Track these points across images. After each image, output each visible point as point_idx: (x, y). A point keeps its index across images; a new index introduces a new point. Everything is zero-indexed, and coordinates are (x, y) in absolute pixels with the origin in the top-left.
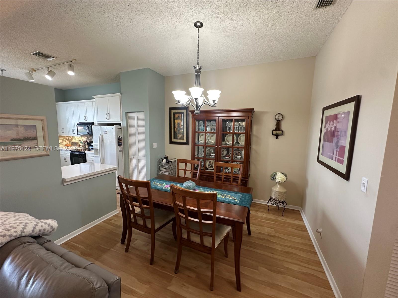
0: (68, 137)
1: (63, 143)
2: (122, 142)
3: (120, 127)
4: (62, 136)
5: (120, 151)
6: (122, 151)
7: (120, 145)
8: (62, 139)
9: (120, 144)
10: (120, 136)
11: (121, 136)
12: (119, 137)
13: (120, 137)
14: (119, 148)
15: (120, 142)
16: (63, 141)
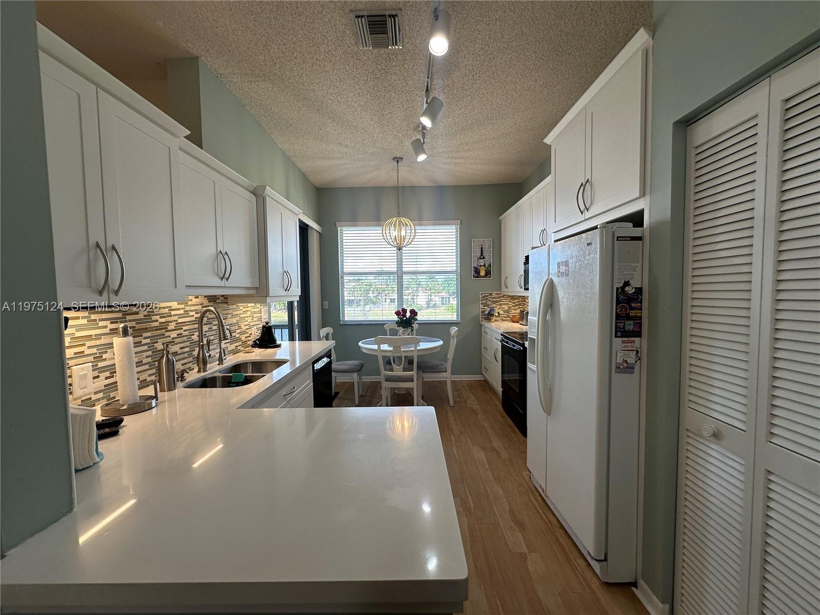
0: (520, 300)
1: (508, 313)
2: (640, 318)
3: (637, 232)
4: (509, 296)
5: (628, 369)
6: (637, 368)
7: (621, 332)
8: (508, 304)
9: (630, 326)
10: (627, 284)
11: (635, 283)
12: (623, 288)
13: (630, 290)
14: (620, 354)
15: (629, 318)
16: (510, 308)
